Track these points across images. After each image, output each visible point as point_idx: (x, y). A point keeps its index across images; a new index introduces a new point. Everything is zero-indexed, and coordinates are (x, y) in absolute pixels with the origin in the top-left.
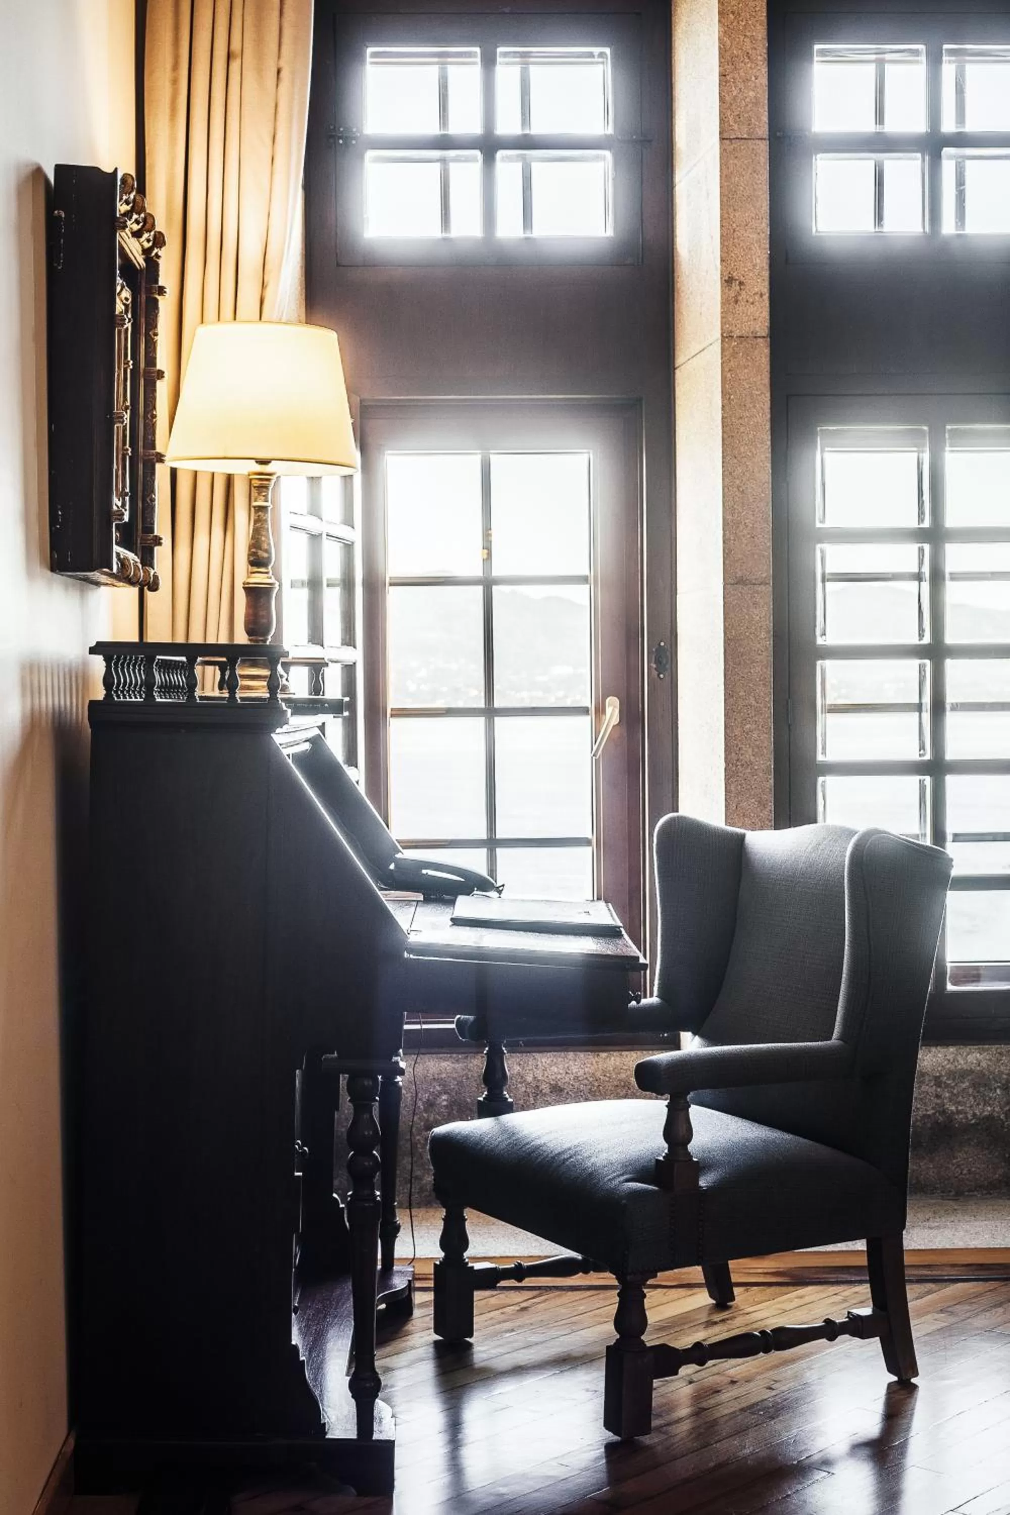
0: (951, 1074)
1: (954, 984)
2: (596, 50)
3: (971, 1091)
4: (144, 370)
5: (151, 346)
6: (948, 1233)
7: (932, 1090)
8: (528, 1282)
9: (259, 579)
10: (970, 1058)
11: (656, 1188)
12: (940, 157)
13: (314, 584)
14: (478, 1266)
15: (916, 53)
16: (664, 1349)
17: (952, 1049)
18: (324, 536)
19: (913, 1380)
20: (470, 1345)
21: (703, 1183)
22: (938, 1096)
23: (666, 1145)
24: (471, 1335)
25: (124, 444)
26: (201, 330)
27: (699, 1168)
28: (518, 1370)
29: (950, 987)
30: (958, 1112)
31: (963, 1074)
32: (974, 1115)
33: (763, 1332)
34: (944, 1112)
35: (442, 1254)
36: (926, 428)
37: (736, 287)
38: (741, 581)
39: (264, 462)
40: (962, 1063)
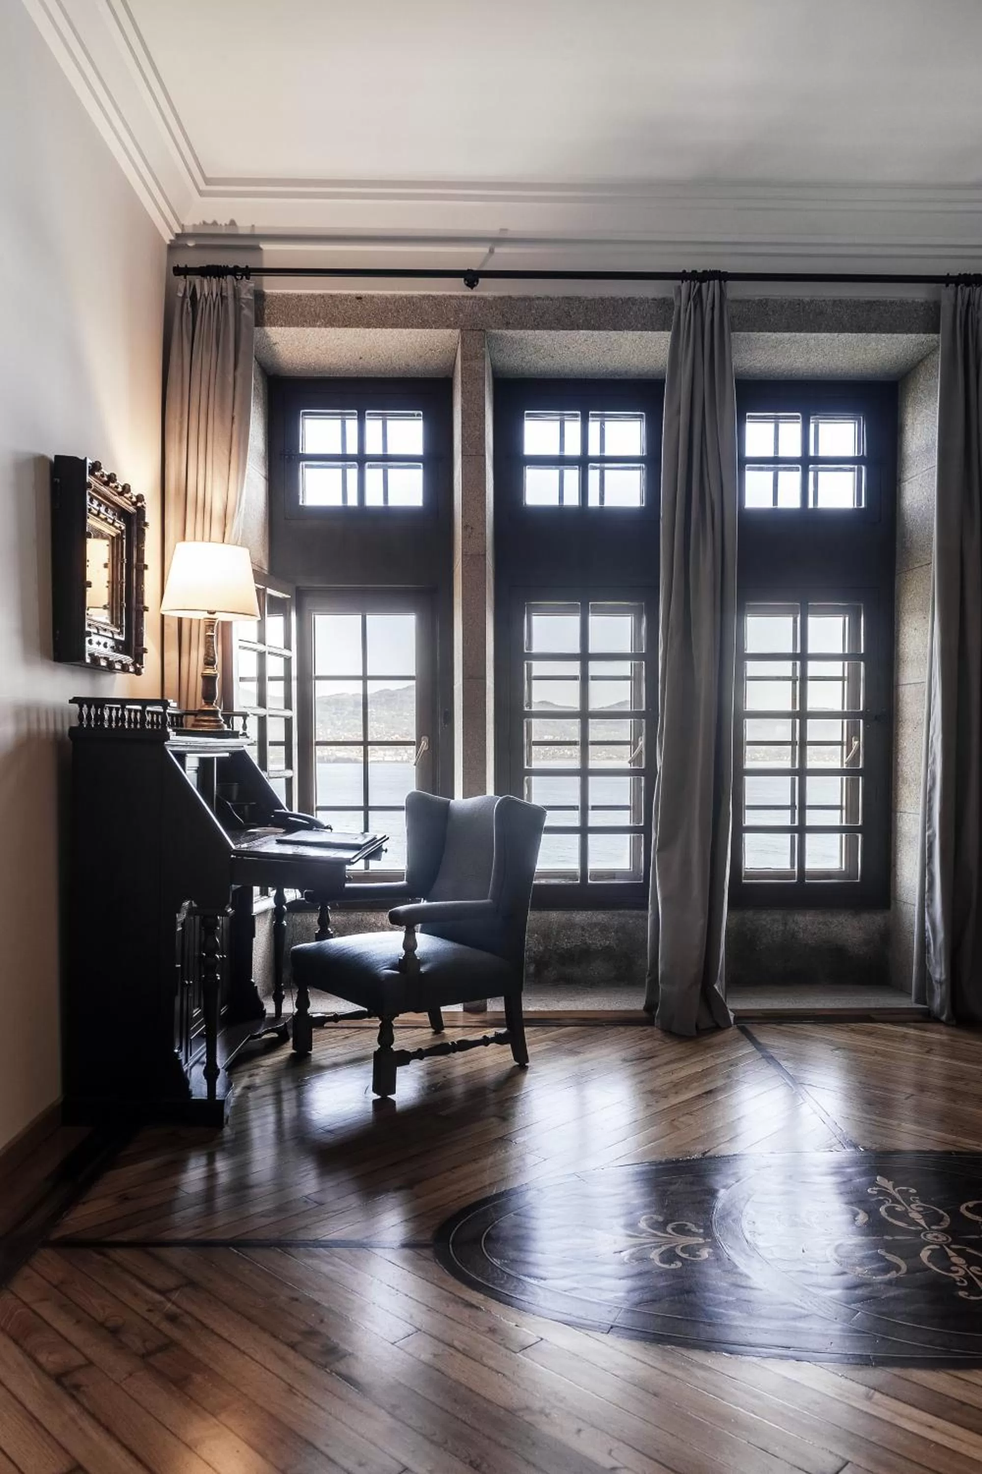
0: (590, 925)
1: (591, 880)
2: (416, 412)
3: (599, 933)
4: (136, 564)
5: (141, 553)
6: (578, 1003)
7: (580, 932)
8: (341, 1023)
9: (209, 671)
10: (599, 917)
11: (398, 972)
12: (587, 468)
13: (261, 679)
14: (314, 1016)
15: (576, 416)
16: (403, 1052)
17: (590, 912)
18: (267, 653)
19: (527, 1064)
20: (310, 1055)
21: (422, 970)
22: (583, 936)
23: (404, 951)
24: (311, 1050)
25: (122, 600)
26: (180, 545)
27: (421, 963)
28: (336, 1065)
29: (589, 881)
30: (593, 944)
31: (596, 925)
32: (601, 945)
33: (453, 1043)
34: (586, 943)
35: (296, 1010)
36: (579, 603)
37: (469, 530)
38: (471, 677)
39: (213, 613)
40: (594, 920)
